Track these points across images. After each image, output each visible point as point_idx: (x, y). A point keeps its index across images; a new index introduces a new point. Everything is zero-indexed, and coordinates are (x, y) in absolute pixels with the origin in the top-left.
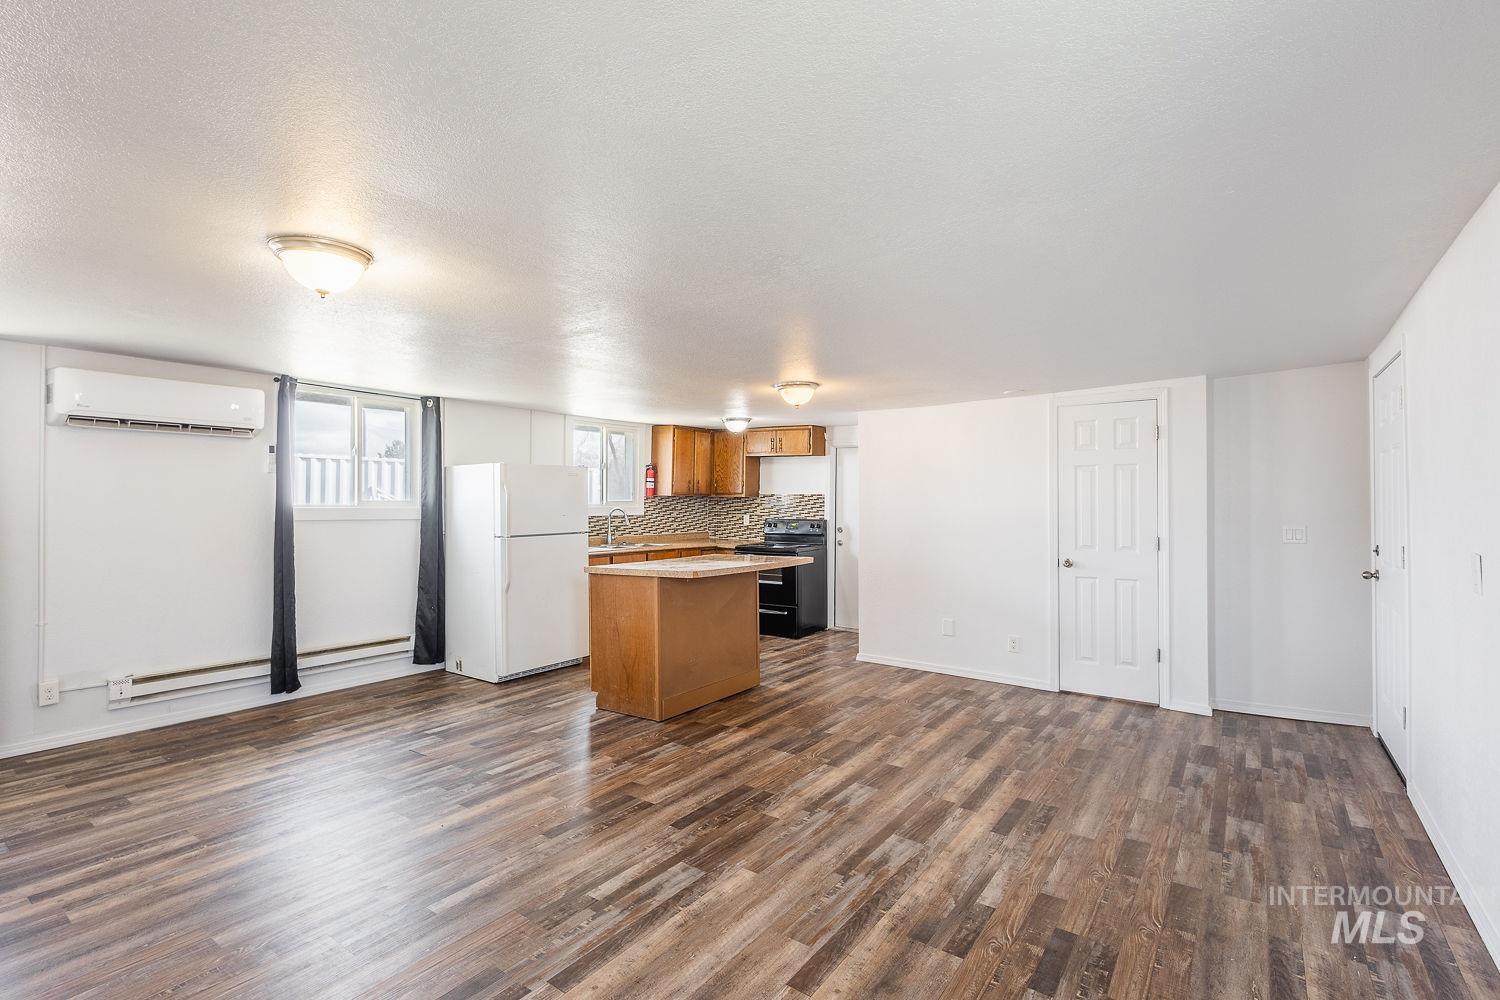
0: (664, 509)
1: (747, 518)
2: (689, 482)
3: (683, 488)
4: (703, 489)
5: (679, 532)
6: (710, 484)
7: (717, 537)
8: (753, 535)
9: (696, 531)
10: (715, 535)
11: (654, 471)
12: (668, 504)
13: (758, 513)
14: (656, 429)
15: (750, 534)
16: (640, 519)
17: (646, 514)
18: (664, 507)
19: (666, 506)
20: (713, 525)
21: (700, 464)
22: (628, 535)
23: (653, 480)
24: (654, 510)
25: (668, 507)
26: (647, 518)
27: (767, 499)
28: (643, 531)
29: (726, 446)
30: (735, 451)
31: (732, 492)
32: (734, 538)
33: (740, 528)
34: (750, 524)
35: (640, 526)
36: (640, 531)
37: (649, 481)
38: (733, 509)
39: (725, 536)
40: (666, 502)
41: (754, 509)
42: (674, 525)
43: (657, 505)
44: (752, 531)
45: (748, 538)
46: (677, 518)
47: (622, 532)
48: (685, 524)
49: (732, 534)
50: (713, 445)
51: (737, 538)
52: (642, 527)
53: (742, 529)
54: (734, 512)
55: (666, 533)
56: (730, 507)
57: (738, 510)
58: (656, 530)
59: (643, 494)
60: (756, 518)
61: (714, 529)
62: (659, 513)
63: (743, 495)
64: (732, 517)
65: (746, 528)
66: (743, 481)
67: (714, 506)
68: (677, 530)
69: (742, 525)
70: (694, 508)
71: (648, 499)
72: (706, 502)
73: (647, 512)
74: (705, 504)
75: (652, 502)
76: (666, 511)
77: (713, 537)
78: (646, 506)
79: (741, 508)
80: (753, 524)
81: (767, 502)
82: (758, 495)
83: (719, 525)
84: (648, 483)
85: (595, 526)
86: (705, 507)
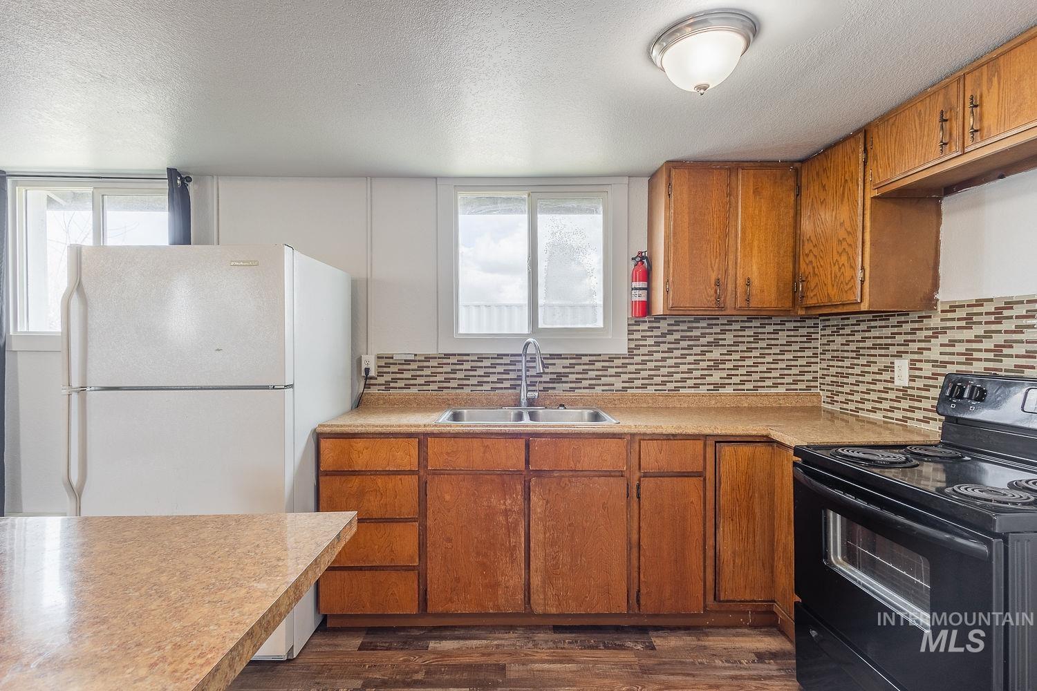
0: (684, 344)
1: (902, 366)
2: (718, 283)
3: (704, 297)
4: (768, 297)
5: (729, 390)
6: (793, 285)
7: (836, 407)
8: (919, 415)
9: (781, 390)
10: (833, 402)
11: (645, 267)
12: (696, 333)
13: (935, 354)
14: (652, 180)
15: (912, 409)
16: (618, 362)
17: (635, 352)
18: (683, 338)
19: (690, 338)
20: (829, 379)
21: (756, 243)
22: (587, 391)
23: (643, 284)
24: (657, 344)
25: (697, 338)
26: (638, 359)
27: (961, 313)
28: (627, 385)
29: (824, 187)
30: (843, 193)
31: (836, 301)
32: (872, 416)
33: (886, 390)
34: (913, 384)
35: (618, 375)
36: (619, 385)
37: (636, 289)
38: (869, 343)
39: (851, 406)
40: (690, 329)
41: (923, 345)
42: (716, 377)
43: (664, 335)
44: (916, 404)
45: (905, 419)
46: (723, 362)
47: (573, 385)
48: (749, 374)
49: (868, 406)
50: (798, 195)
51: (878, 416)
52: (625, 377)
53: (892, 395)
54: (872, 352)
55: (692, 391)
56: (864, 340)
57: (881, 347)
58: (664, 383)
59: (625, 314)
60: (927, 370)
61: (830, 388)
62: (670, 350)
63: (864, 307)
64: (869, 364)
65: (900, 394)
66: (863, 268)
67: (831, 338)
68: (723, 386)
69: (890, 385)
70: (773, 342)
71: (637, 323)
72: (812, 330)
73: (637, 347)
74: (809, 335)
75: (651, 329)
76: (690, 347)
77: (830, 407)
78: (631, 337)
79: (889, 341)
80: (919, 383)
81: (963, 323)
82: (930, 303)
83: (840, 380)
84: (635, 292)
85: (507, 372)
86: (809, 340)
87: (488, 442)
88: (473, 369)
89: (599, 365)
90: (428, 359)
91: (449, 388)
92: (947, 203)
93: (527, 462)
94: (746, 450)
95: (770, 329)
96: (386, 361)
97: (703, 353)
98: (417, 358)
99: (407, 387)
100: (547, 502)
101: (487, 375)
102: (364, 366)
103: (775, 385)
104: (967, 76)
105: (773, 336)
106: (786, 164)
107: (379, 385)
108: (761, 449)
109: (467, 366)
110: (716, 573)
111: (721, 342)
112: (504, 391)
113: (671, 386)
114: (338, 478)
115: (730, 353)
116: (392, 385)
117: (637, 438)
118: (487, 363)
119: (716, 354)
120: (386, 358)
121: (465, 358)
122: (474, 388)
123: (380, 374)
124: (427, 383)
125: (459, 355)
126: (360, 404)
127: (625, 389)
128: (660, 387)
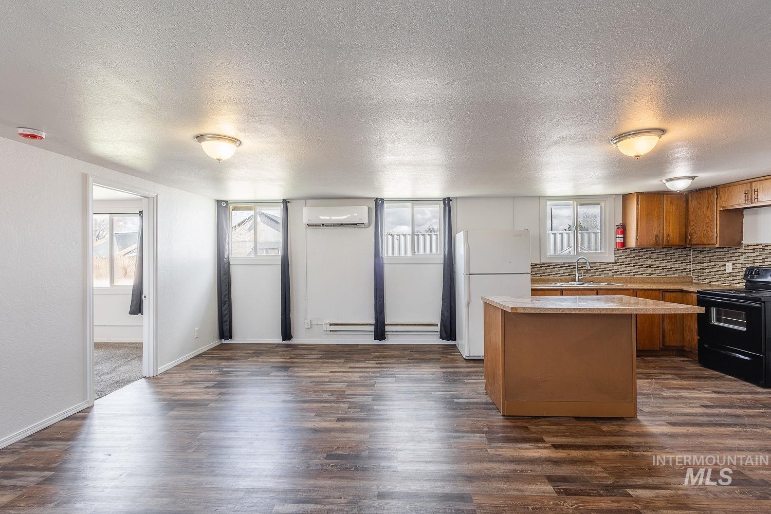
0: (637, 258)
1: (729, 265)
2: (657, 236)
3: (651, 240)
5: (655, 276)
7: (700, 282)
8: (736, 282)
9: (676, 275)
10: (698, 280)
11: (623, 229)
13: (742, 261)
14: (626, 197)
15: (733, 280)
16: (610, 265)
17: (617, 261)
18: (636, 256)
19: (639, 256)
20: (696, 271)
21: (671, 221)
22: (598, 276)
23: (622, 236)
24: (626, 258)
25: (642, 256)
26: (618, 264)
27: (751, 248)
29: (700, 203)
30: (708, 207)
31: (705, 243)
32: (717, 283)
33: (723, 274)
34: (733, 271)
35: (610, 270)
36: (611, 274)
38: (715, 257)
39: (707, 280)
40: (639, 252)
41: (737, 258)
42: (650, 270)
43: (628, 255)
44: (735, 278)
45: (730, 283)
46: (653, 265)
47: (593, 274)
48: (663, 269)
49: (715, 280)
50: (687, 204)
51: (719, 283)
52: (613, 271)
53: (725, 275)
54: (717, 260)
55: (640, 276)
56: (713, 256)
57: (720, 258)
58: (629, 273)
59: (613, 247)
60: (739, 266)
61: (697, 274)
62: (631, 261)
63: (717, 246)
64: (715, 265)
65: (729, 275)
66: (716, 233)
67: (697, 255)
68: (653, 274)
69: (724, 272)
70: (673, 257)
71: (618, 250)
72: (689, 252)
73: (618, 259)
74: (687, 254)
75: (623, 252)
76: (639, 259)
78: (616, 255)
79: (724, 256)
80: (736, 271)
81: (752, 251)
82: (739, 244)
83: (702, 271)
84: (618, 238)
85: (567, 269)
86: (688, 256)
88: (554, 268)
89: (603, 266)
90: (536, 265)
91: (545, 276)
94: (674, 294)
95: (672, 252)
97: (644, 261)
101: (559, 270)
103: (674, 274)
104: (753, 183)
105: (673, 255)
106: (682, 193)
108: (679, 294)
109: (551, 267)
110: (663, 337)
111: (652, 257)
113: (631, 274)
115: (655, 261)
118: (559, 266)
119: (650, 262)
121: (550, 264)
125: (548, 263)
128: (627, 275)
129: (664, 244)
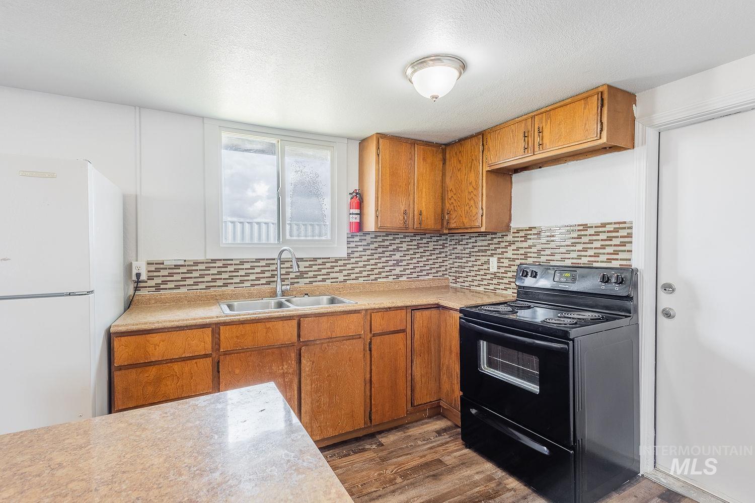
0: (380, 250)
1: (494, 261)
2: (405, 213)
3: (396, 221)
4: (430, 222)
5: (404, 278)
6: (442, 216)
7: (458, 285)
8: (502, 286)
9: (430, 277)
10: (456, 283)
11: (358, 200)
12: (387, 243)
13: (509, 255)
14: (363, 143)
15: (499, 284)
16: (340, 263)
17: (352, 256)
18: (380, 247)
19: (383, 247)
20: (453, 270)
21: (424, 190)
22: (321, 283)
23: (358, 211)
24: (365, 250)
25: (387, 247)
26: (353, 260)
27: (522, 234)
28: (346, 278)
29: (460, 161)
30: (471, 166)
31: (467, 225)
32: (478, 288)
33: (485, 274)
34: (499, 271)
35: (341, 271)
36: (341, 278)
37: (353, 214)
38: (476, 249)
39: (467, 284)
40: (384, 241)
41: (504, 250)
42: (398, 270)
43: (368, 245)
44: (501, 281)
45: (495, 289)
46: (401, 261)
47: (312, 280)
48: (415, 268)
49: (476, 283)
50: (444, 164)
51: (481, 289)
52: (345, 273)
53: (488, 277)
54: (478, 254)
55: (385, 280)
56: (473, 247)
57: (483, 251)
58: (368, 276)
59: (345, 230)
60: (506, 263)
61: (454, 274)
62: (372, 255)
63: (483, 229)
64: (476, 261)
65: (493, 276)
66: (482, 209)
67: (455, 246)
68: (401, 276)
69: (487, 272)
70: (426, 249)
71: (353, 237)
72: (445, 242)
73: (353, 252)
74: (443, 245)
75: (361, 240)
76: (383, 252)
77: (454, 285)
78: (349, 246)
79: (487, 248)
80: (502, 270)
81: (523, 239)
82: (508, 228)
83: (460, 270)
84: (351, 216)
85: (263, 272)
86: (444, 247)
87: (269, 325)
88: (236, 270)
89: (328, 265)
90: (196, 263)
91: (215, 286)
92: (515, 177)
93: (299, 336)
94: (427, 313)
95: (425, 241)
96: (156, 267)
97: (390, 256)
98: (187, 263)
99: (177, 287)
100: (313, 362)
101: (247, 275)
102: (134, 272)
103: (428, 274)
104: (536, 117)
105: (426, 245)
106: (438, 145)
107: (149, 287)
108: (434, 312)
109: (231, 268)
110: (412, 390)
111: (400, 249)
112: (263, 286)
113: (372, 277)
114: (134, 371)
115: (405, 255)
116: (162, 286)
117: (369, 312)
118: (247, 266)
119: (398, 256)
120: (156, 264)
121: (229, 262)
122: (236, 285)
123: (150, 278)
124: (196, 284)
125: (224, 260)
126: (130, 305)
127: (345, 281)
128: (366, 279)
129: (415, 227)
